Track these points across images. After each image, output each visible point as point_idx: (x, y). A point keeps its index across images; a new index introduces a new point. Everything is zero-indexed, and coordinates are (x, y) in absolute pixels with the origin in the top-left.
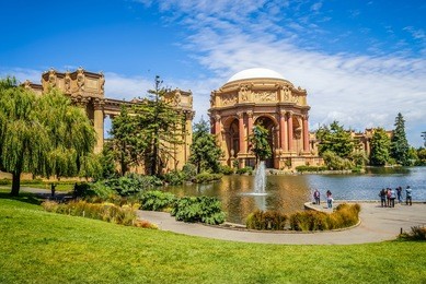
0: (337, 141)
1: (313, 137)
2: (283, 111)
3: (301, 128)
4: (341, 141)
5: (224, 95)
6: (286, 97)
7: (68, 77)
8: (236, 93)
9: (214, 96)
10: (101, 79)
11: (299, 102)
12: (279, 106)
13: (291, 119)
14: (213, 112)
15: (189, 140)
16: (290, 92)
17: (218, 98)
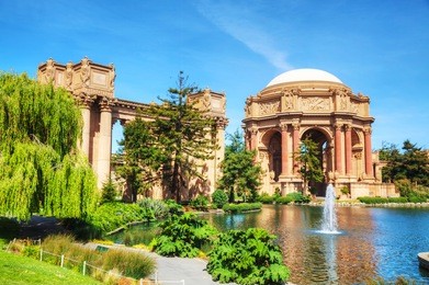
0: (412, 163)
1: (375, 158)
2: (340, 123)
3: (362, 145)
4: (417, 162)
5: (262, 101)
6: (343, 105)
7: (69, 70)
8: (278, 98)
9: (250, 103)
10: (112, 73)
11: (360, 111)
12: (333, 117)
13: (349, 134)
14: (248, 122)
15: (220, 154)
16: (348, 98)
17: (255, 105)
